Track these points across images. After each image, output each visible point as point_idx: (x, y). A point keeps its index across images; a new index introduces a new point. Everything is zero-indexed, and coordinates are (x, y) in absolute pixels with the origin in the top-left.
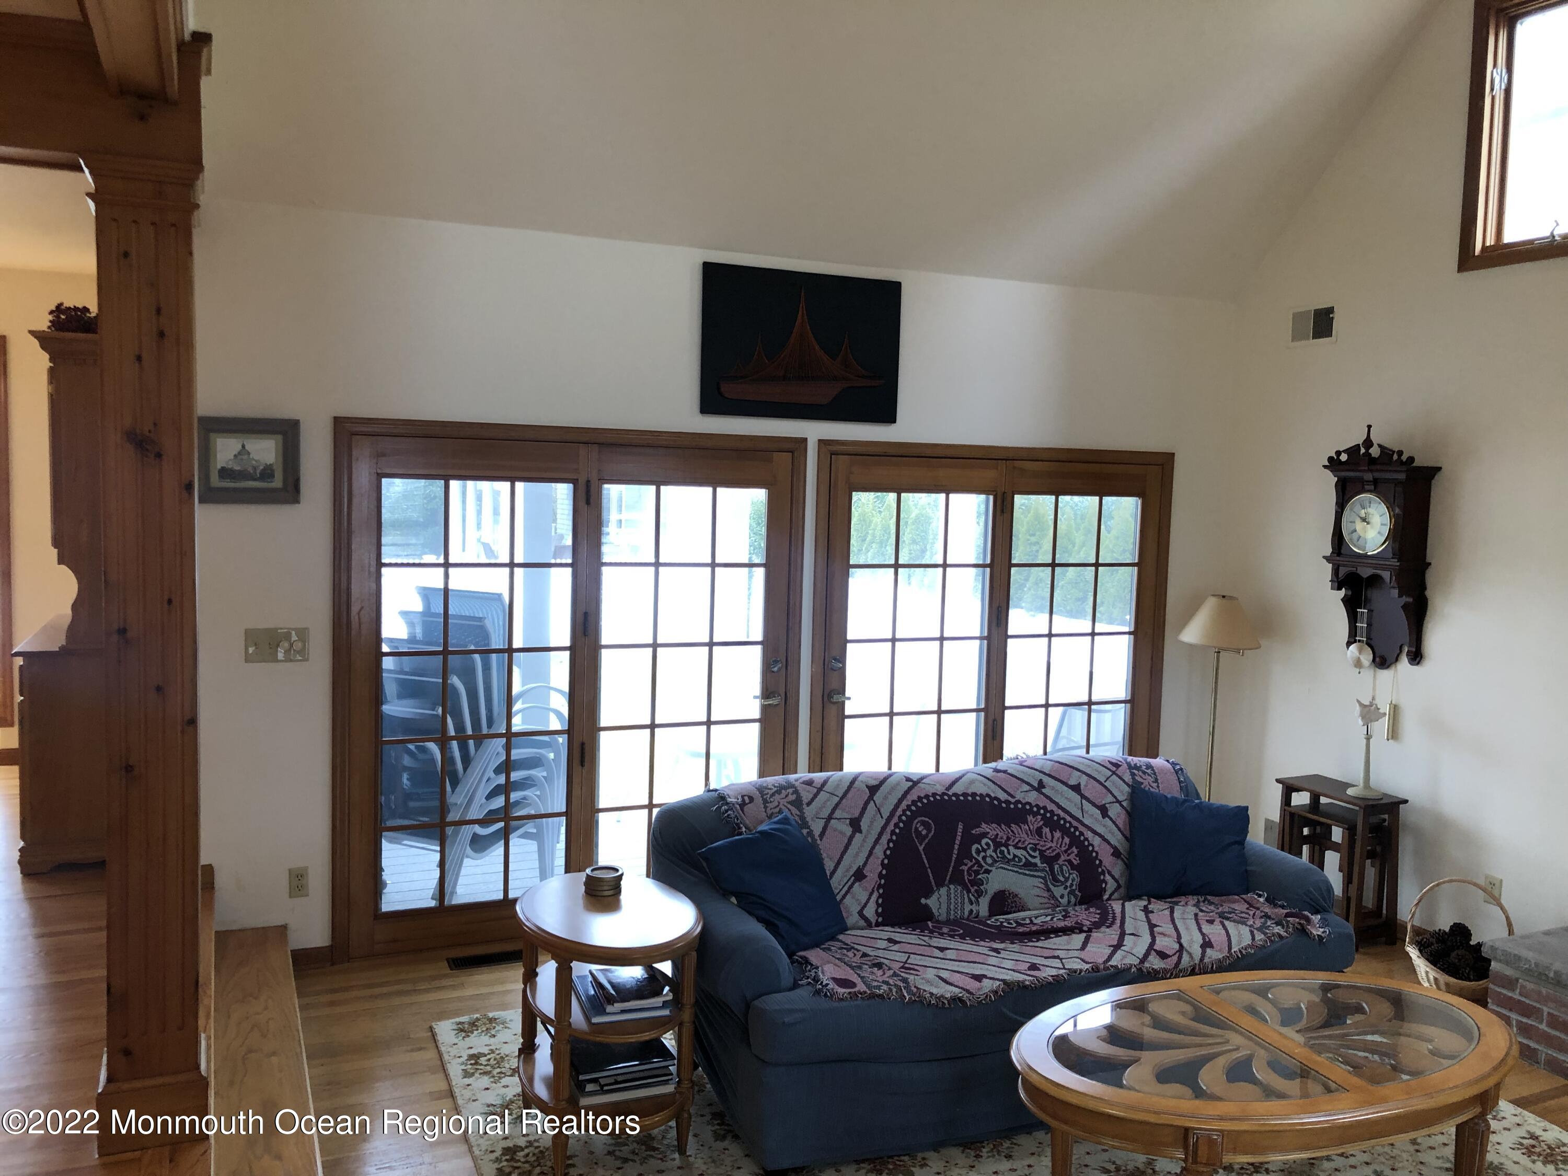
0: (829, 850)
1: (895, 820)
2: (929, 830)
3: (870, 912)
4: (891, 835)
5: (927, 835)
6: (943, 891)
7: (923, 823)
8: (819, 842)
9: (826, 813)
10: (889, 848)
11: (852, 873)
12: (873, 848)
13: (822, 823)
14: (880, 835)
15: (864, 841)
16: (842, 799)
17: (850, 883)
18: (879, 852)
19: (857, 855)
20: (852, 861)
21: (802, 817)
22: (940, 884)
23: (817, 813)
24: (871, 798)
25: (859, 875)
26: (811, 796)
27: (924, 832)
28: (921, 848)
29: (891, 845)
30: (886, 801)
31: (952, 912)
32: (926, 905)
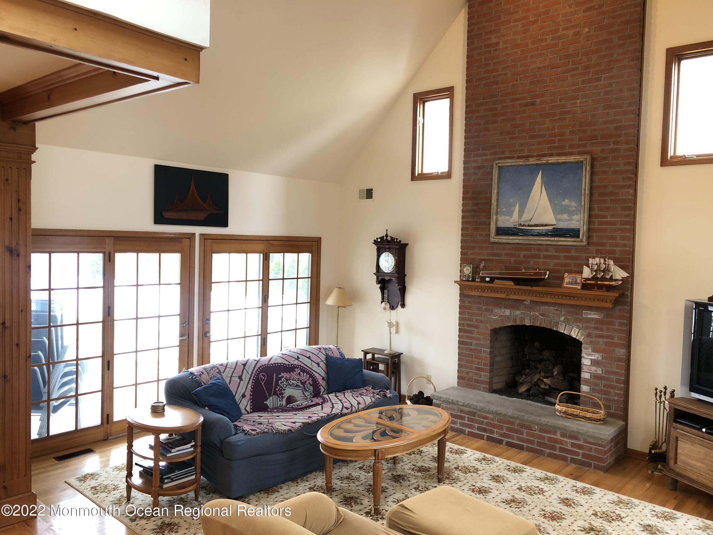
0: (233, 388)
1: (253, 375)
2: (265, 378)
3: (248, 408)
4: (253, 380)
5: (264, 379)
6: (271, 398)
7: (263, 375)
8: (229, 386)
9: (230, 375)
10: (252, 385)
11: (241, 395)
12: (247, 385)
13: (229, 379)
14: (249, 380)
15: (244, 384)
16: (234, 369)
17: (241, 399)
18: (249, 387)
19: (242, 389)
20: (241, 391)
21: (222, 378)
22: (270, 396)
23: (227, 375)
24: (244, 368)
25: (244, 396)
26: (224, 370)
27: (263, 378)
28: (263, 384)
29: (253, 384)
30: (250, 369)
31: (274, 405)
32: (266, 404)
